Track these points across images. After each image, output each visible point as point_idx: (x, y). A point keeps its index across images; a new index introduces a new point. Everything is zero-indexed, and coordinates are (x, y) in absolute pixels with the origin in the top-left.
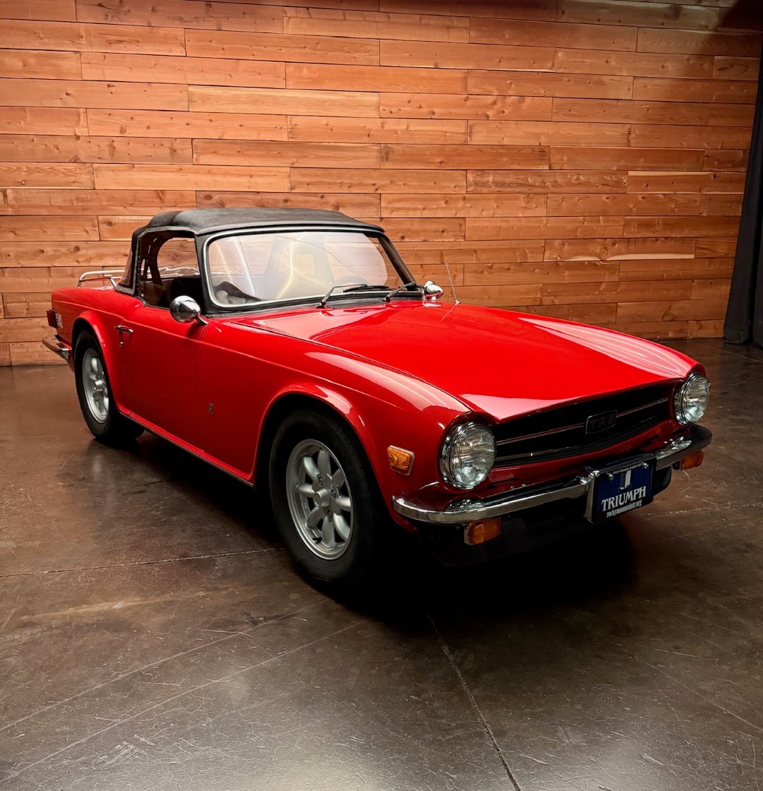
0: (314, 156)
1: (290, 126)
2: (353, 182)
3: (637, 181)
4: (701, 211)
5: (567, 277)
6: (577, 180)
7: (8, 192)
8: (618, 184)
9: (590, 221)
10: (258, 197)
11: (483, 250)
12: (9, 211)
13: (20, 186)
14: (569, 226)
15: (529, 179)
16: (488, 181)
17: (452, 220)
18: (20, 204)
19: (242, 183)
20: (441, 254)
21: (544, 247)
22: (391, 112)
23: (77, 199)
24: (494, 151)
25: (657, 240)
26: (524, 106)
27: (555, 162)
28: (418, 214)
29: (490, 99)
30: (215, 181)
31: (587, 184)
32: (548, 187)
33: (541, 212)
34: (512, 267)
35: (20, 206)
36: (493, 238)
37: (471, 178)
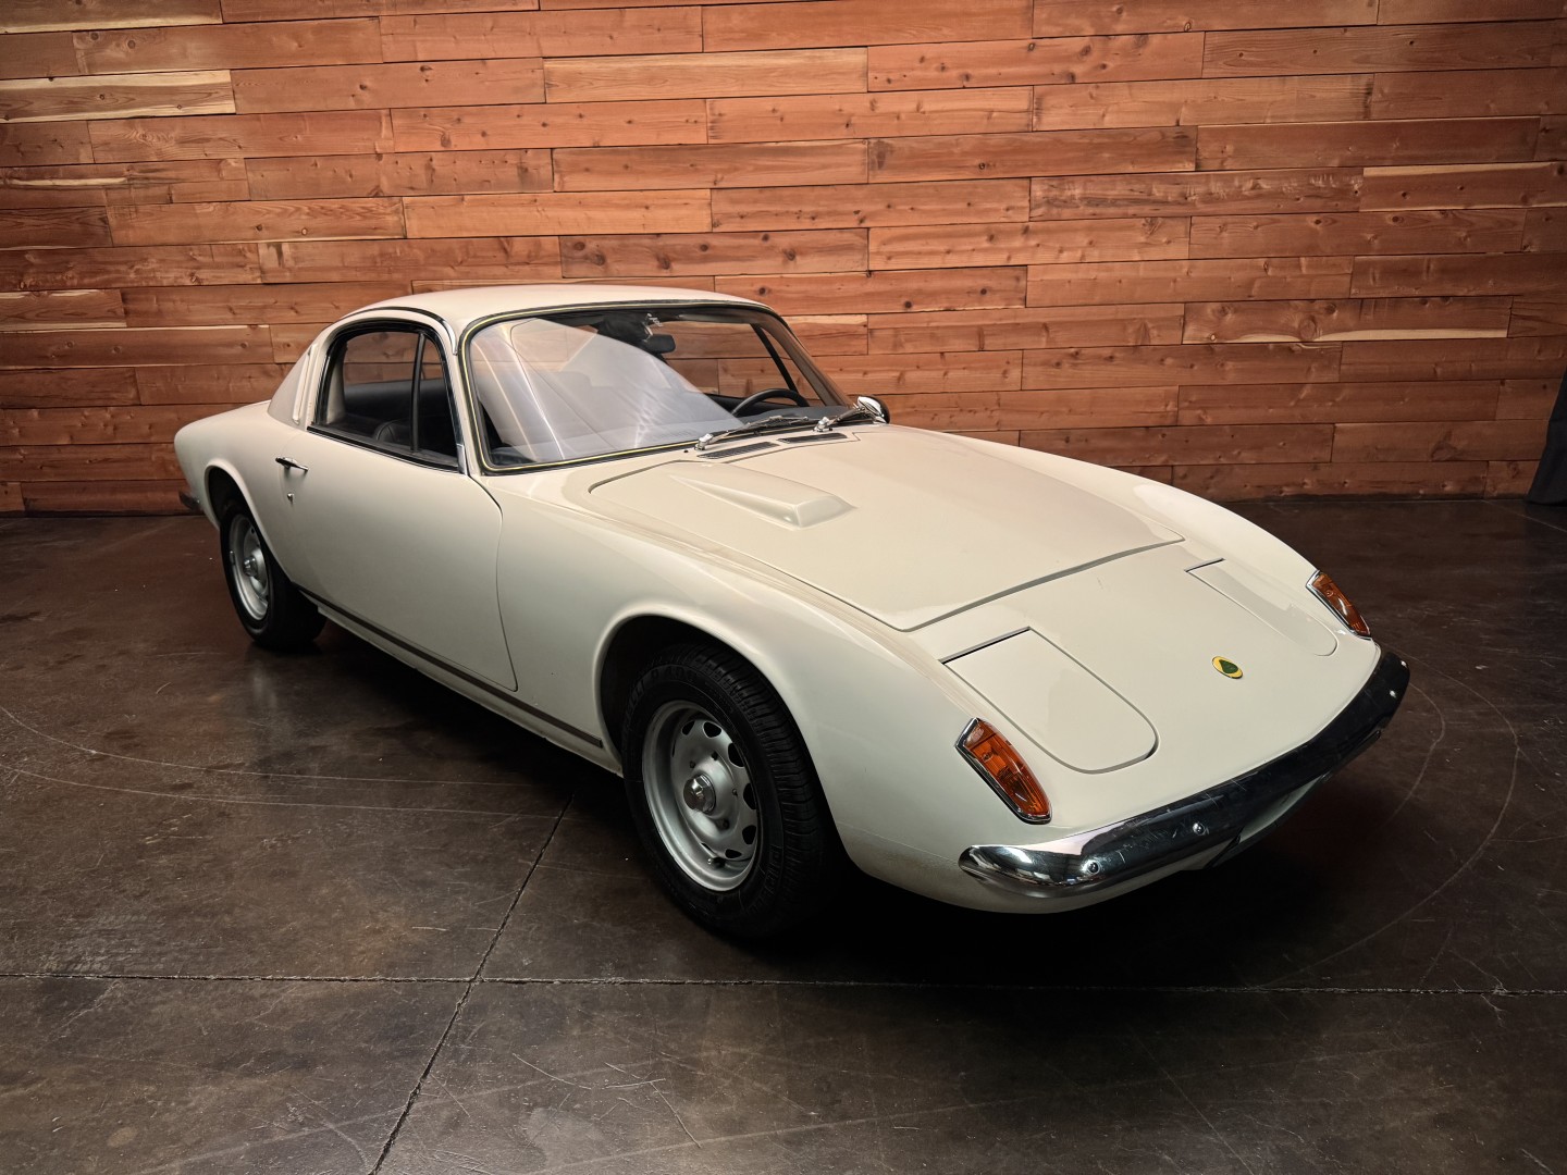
0: (751, 168)
1: (711, 118)
2: (820, 209)
3: (1384, 188)
4: (1525, 242)
5: (1232, 372)
6: (1253, 188)
7: (285, 248)
8: (1343, 192)
9: (1282, 268)
10: (661, 242)
11: (1061, 325)
12: (285, 277)
13: (299, 237)
14: (1239, 277)
15: (1155, 190)
16: (1073, 197)
17: (999, 271)
18: (301, 265)
19: (630, 221)
20: (980, 333)
21: (1184, 317)
22: (889, 81)
23: (382, 255)
24: (1087, 141)
25: (1425, 303)
26: (1146, 51)
27: (1206, 154)
28: (936, 262)
29: (1077, 44)
30: (589, 218)
31: (1276, 195)
32: (1193, 203)
33: (1179, 250)
34: (1117, 355)
35: (300, 269)
36: (1080, 302)
37: (1038, 190)
